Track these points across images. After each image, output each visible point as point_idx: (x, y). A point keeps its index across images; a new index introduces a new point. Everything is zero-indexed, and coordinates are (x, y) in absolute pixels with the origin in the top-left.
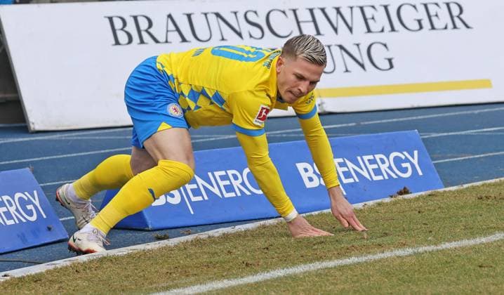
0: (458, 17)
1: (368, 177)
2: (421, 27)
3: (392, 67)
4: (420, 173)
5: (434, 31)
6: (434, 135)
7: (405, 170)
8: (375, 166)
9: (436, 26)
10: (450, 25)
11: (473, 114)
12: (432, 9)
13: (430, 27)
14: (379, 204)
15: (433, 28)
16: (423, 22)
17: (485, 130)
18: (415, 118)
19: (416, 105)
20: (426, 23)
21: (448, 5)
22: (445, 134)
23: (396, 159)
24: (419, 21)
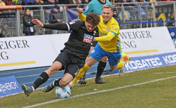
0: (26, 44)
1: (7, 89)
2: (16, 47)
3: (8, 58)
4: (18, 88)
5: (19, 48)
6: (20, 77)
7: (14, 87)
8: (8, 86)
9: (20, 47)
10: (24, 46)
11: (31, 71)
12: (19, 42)
13: (18, 47)
14: (5, 97)
15: (19, 47)
16: (16, 46)
17: (34, 75)
18: (14, 72)
19: (15, 69)
20: (17, 46)
21: (23, 41)
22: (23, 77)
23: (12, 84)
24: (15, 46)
